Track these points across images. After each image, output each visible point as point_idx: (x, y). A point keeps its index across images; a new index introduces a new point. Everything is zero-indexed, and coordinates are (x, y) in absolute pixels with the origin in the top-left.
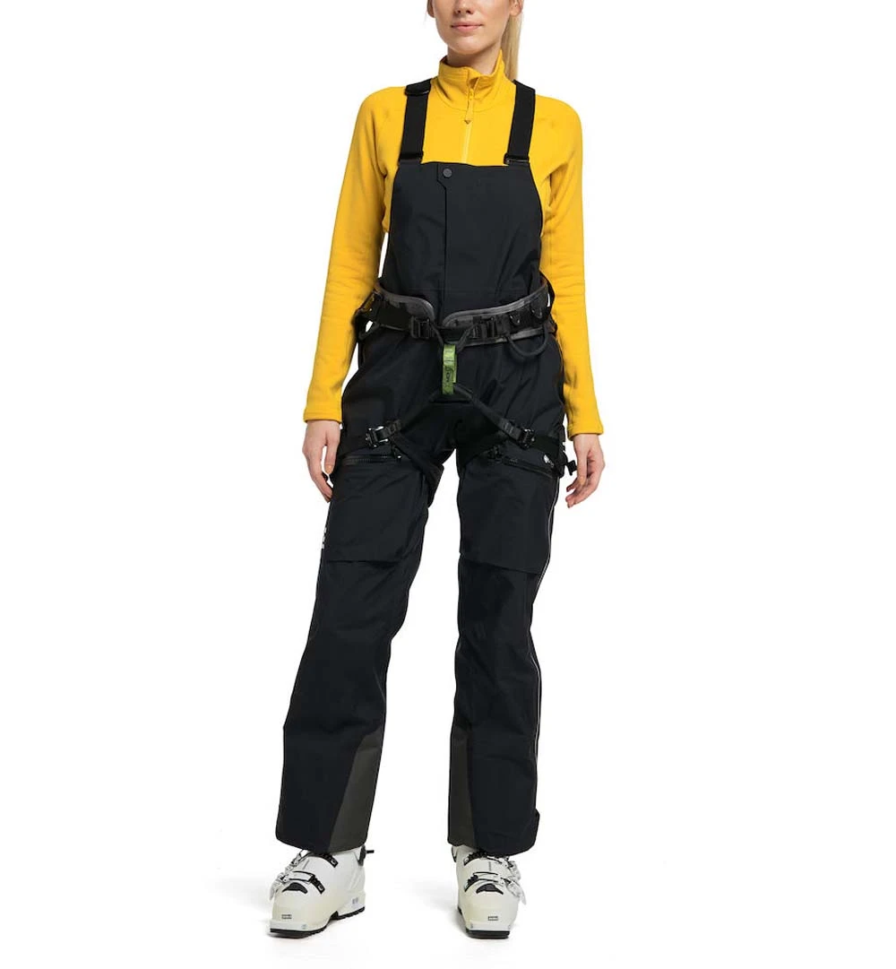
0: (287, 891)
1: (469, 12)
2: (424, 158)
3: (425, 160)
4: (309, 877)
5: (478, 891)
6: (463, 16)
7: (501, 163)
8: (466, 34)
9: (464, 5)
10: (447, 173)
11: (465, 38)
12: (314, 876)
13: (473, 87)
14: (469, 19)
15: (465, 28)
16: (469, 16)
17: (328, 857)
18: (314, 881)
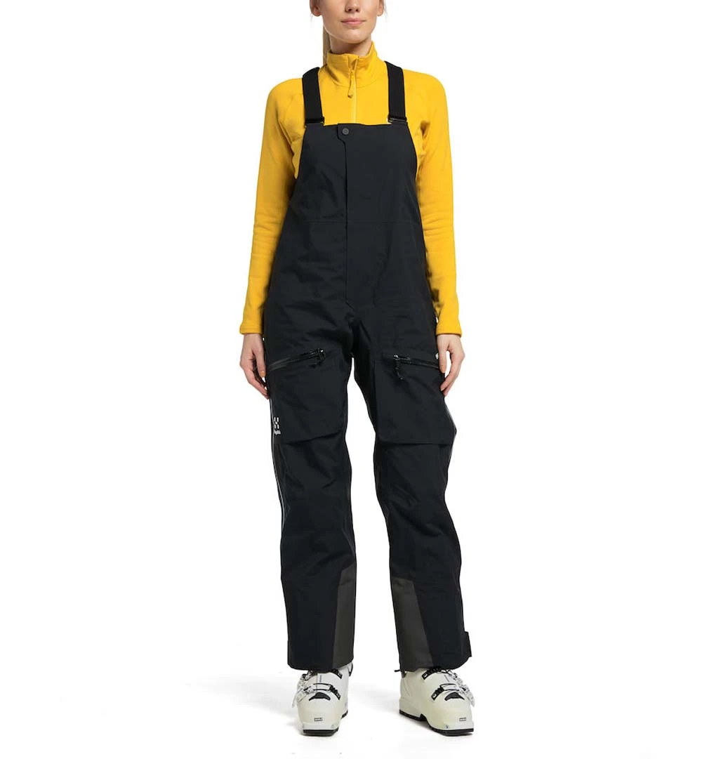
0: (315, 699)
1: (357, 10)
2: (325, 121)
3: (326, 123)
4: (328, 688)
5: (446, 699)
6: (353, 13)
7: (386, 121)
8: (354, 28)
9: (355, 5)
10: (346, 131)
11: (353, 31)
12: (332, 686)
13: (353, 69)
14: (355, 16)
15: (353, 23)
16: (356, 13)
17: (336, 672)
18: (333, 689)
